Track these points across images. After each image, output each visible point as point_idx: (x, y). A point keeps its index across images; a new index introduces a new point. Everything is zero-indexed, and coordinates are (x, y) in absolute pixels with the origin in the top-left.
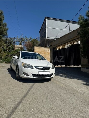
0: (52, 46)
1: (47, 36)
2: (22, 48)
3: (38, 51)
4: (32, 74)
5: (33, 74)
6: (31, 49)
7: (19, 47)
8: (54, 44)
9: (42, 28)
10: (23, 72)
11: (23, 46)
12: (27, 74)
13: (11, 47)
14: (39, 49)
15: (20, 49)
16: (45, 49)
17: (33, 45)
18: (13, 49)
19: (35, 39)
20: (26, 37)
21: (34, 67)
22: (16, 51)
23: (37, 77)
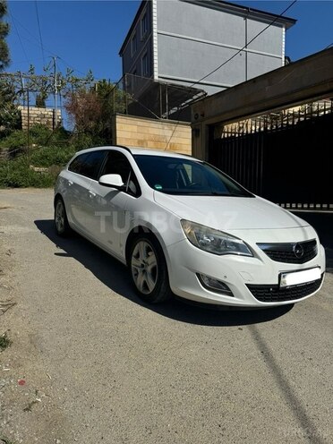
0: (203, 115)
2: (57, 121)
3: (128, 136)
4: (250, 286)
5: (253, 288)
6: (96, 128)
7: (43, 116)
9: (133, 34)
10: (198, 275)
11: (59, 112)
12: (221, 287)
13: (7, 116)
14: (135, 128)
15: (48, 122)
16: (160, 126)
17: (105, 107)
18: (18, 126)
19: (104, 81)
20: (70, 72)
21: (258, 250)
22: (32, 133)
23: (274, 300)
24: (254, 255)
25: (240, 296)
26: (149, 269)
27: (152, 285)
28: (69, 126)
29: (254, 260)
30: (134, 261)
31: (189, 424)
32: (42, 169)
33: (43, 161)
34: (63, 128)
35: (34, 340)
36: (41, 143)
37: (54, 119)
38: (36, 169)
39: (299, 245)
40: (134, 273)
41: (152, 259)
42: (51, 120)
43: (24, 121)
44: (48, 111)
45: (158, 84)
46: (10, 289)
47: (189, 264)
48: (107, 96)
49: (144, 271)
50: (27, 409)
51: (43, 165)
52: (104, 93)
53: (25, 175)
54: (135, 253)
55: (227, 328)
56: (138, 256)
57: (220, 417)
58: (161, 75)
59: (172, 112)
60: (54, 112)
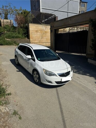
1: (41, 6)
2: (12, 23)
3: (33, 29)
4: (55, 82)
7: (8, 22)
8: (56, 24)
10: (46, 80)
11: (12, 21)
12: (50, 82)
14: (35, 27)
15: (9, 24)
17: (26, 19)
19: (25, 10)
20: (15, 7)
21: (57, 75)
22: (5, 28)
23: (60, 84)
24: (56, 76)
25: (54, 84)
26: (37, 78)
27: (38, 81)
28: (16, 25)
29: (56, 77)
30: (34, 75)
31: (42, 107)
32: (9, 40)
33: (9, 37)
34: (14, 26)
35: (15, 93)
36: (8, 31)
37: (11, 23)
38: (7, 40)
39: (66, 73)
40: (34, 77)
41: (38, 76)
42: (10, 23)
43: (2, 24)
44: (9, 21)
45: (41, 13)
46: (9, 81)
47: (44, 78)
48: (26, 16)
49: (36, 78)
50: (17, 105)
51: (9, 38)
52: (25, 15)
53: (4, 42)
54: (34, 74)
55: (52, 89)
56: (35, 74)
57: (47, 105)
58: (42, 8)
59: (46, 20)
60: (11, 21)
